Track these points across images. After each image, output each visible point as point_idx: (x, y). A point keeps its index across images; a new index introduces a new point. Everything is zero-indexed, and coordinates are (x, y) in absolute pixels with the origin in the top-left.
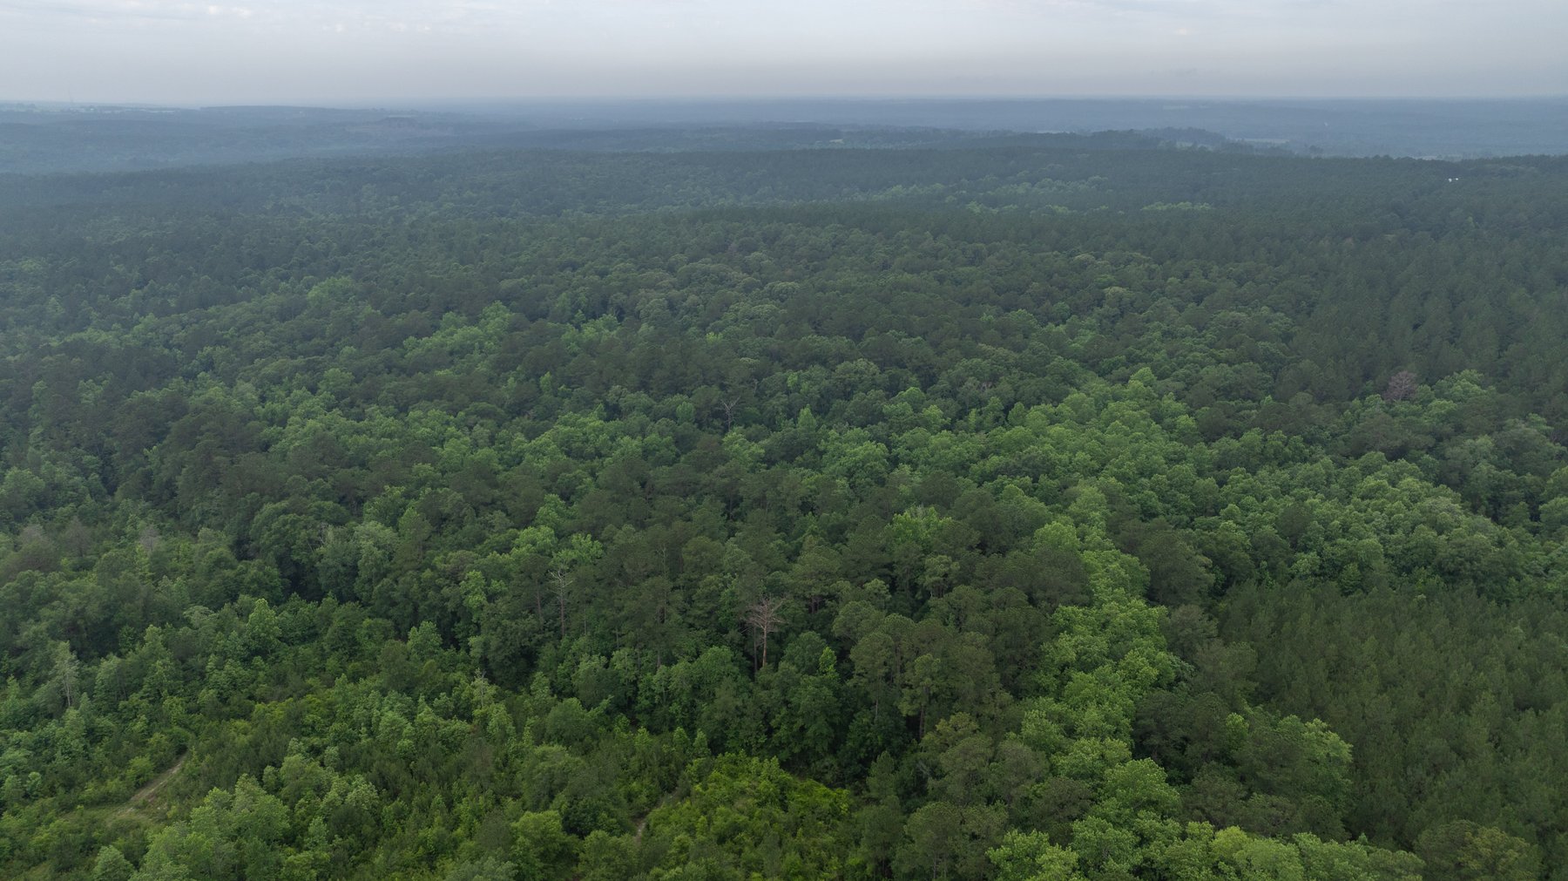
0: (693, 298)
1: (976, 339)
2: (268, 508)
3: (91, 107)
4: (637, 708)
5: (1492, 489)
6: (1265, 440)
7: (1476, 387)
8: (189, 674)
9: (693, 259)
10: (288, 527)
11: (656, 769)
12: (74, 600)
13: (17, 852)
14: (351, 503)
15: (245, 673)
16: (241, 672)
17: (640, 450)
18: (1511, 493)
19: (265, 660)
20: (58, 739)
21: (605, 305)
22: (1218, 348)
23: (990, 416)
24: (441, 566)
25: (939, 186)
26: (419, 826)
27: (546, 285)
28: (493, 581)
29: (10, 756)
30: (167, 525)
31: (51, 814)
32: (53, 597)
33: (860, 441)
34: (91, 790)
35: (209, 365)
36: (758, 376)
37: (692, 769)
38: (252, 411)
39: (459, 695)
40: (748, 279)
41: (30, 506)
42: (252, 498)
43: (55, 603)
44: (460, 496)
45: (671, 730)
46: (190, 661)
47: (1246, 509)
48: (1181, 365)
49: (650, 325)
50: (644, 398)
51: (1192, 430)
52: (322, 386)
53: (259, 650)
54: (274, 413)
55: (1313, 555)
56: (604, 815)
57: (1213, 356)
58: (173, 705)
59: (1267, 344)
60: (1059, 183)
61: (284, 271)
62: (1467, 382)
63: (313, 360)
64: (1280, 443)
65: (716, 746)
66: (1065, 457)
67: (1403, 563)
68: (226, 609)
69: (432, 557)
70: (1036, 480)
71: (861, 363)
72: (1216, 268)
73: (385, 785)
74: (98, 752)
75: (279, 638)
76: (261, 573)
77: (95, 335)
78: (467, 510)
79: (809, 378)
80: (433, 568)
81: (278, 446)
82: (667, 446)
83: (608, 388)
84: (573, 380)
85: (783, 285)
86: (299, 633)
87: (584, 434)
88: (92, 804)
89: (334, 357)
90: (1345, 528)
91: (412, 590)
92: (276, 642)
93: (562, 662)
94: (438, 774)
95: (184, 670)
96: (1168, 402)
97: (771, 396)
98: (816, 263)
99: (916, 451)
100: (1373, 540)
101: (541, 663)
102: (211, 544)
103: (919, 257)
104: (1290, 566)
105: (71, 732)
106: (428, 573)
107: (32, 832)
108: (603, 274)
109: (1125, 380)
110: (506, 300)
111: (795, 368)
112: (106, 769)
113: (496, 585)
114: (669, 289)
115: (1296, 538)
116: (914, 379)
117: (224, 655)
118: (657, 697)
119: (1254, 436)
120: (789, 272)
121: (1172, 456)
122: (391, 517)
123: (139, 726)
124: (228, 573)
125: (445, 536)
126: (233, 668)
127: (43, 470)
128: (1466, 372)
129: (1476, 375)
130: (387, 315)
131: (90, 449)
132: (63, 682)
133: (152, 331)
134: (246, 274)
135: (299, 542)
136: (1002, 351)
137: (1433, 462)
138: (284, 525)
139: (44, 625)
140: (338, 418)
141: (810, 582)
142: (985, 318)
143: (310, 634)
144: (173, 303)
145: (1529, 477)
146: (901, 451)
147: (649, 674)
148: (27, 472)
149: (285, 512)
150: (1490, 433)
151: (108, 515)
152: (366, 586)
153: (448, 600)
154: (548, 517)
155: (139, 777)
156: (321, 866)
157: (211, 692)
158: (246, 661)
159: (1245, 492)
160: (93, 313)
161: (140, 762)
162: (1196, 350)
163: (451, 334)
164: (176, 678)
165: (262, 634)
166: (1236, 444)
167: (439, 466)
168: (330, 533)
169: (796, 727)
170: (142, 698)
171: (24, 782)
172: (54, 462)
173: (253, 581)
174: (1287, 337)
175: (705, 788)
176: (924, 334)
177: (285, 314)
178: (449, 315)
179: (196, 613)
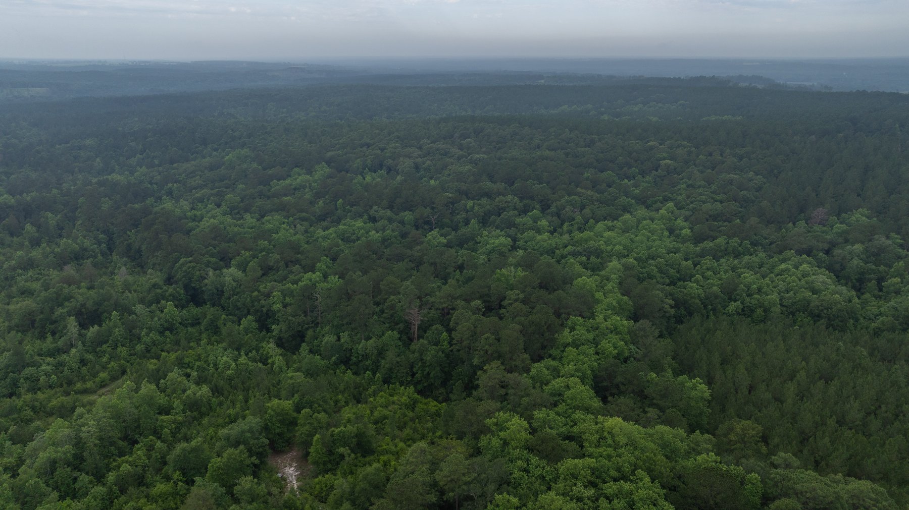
0: (428, 162)
1: (577, 186)
2: (182, 260)
3: (135, 62)
4: (350, 362)
5: (859, 274)
6: (728, 243)
7: (864, 218)
8: (132, 337)
9: (434, 142)
10: (190, 269)
11: (352, 390)
12: (80, 298)
13: (42, 409)
14: (225, 260)
15: (161, 339)
16: (158, 338)
17: (380, 238)
18: (870, 276)
19: (171, 334)
20: (66, 363)
21: (381, 166)
22: (716, 195)
23: (576, 226)
24: (262, 290)
25: (590, 106)
26: (228, 408)
27: (351, 155)
28: (287, 298)
29: (44, 368)
30: (136, 270)
31: (59, 394)
32: (72, 297)
33: (498, 237)
34: (79, 386)
35: (170, 193)
36: (453, 203)
37: (371, 391)
38: (185, 215)
39: (263, 353)
40: (461, 153)
41: (71, 259)
42: (176, 256)
43: (72, 300)
44: (278, 257)
45: (365, 373)
46: (134, 331)
47: (706, 278)
48: (692, 203)
49: (402, 176)
50: (389, 213)
51: (689, 237)
52: (223, 204)
53: (168, 328)
54: (195, 216)
55: (738, 303)
56: (316, 405)
57: (713, 198)
58: (123, 351)
59: (745, 192)
60: (660, 105)
61: (216, 146)
62: (860, 217)
63: (221, 191)
64: (736, 244)
65: (386, 381)
66: (609, 248)
67: (791, 310)
68: (154, 306)
69: (259, 286)
70: (589, 259)
71: (509, 198)
72: (728, 151)
73: (216, 391)
74: (84, 370)
75: (180, 324)
76: (175, 292)
77: (116, 177)
78: (282, 264)
79: (479, 205)
80: (259, 291)
81: (194, 232)
82: (396, 237)
83: (371, 207)
84: (354, 203)
85: (478, 156)
86: (190, 321)
87: (353, 230)
88: (79, 392)
89: (233, 190)
90: (759, 290)
91: (247, 301)
92: (178, 325)
93: (317, 339)
94: (244, 387)
95: (131, 335)
96: (680, 222)
97: (458, 214)
98: (500, 145)
99: (529, 243)
100: (774, 297)
101: (306, 339)
102: (152, 277)
103: (559, 143)
104: (724, 309)
105: (73, 360)
106: (256, 293)
107: (50, 401)
108: (382, 150)
109: (657, 210)
110: (329, 163)
111: (473, 199)
112: (87, 377)
113: (288, 299)
114: (417, 158)
115: (730, 294)
116: (538, 206)
117: (150, 329)
118: (360, 357)
119: (721, 240)
120: (484, 149)
121: (672, 250)
122: (243, 267)
123: (105, 359)
124: (159, 291)
125: (269, 277)
126: (154, 335)
127: (79, 241)
128: (861, 210)
129: (866, 212)
130: (264, 169)
131: (103, 232)
132: (71, 336)
133: (144, 175)
134: (197, 147)
135: (195, 277)
136: (590, 193)
137: (824, 257)
138: (189, 269)
139: (65, 310)
140: (229, 219)
141: (442, 300)
142: (586, 175)
143: (196, 323)
144: (156, 162)
145: (882, 268)
146: (521, 243)
147: (357, 345)
148: (70, 241)
149: (190, 262)
150: (863, 243)
151: (108, 265)
152: (227, 300)
153: (264, 307)
154: (321, 268)
155: (102, 382)
156: (178, 423)
157: (142, 346)
158: (161, 333)
159: (708, 269)
160: (116, 167)
161: (103, 375)
162: (704, 195)
163: (296, 179)
164: (126, 338)
165: (170, 320)
166: (711, 244)
167: (273, 243)
168: (211, 273)
169: (425, 373)
170: (108, 347)
171: (49, 380)
172: (85, 237)
173: (170, 295)
174: (759, 189)
175: (375, 400)
176: (548, 183)
177: (212, 168)
178: (297, 169)
179: (139, 308)
